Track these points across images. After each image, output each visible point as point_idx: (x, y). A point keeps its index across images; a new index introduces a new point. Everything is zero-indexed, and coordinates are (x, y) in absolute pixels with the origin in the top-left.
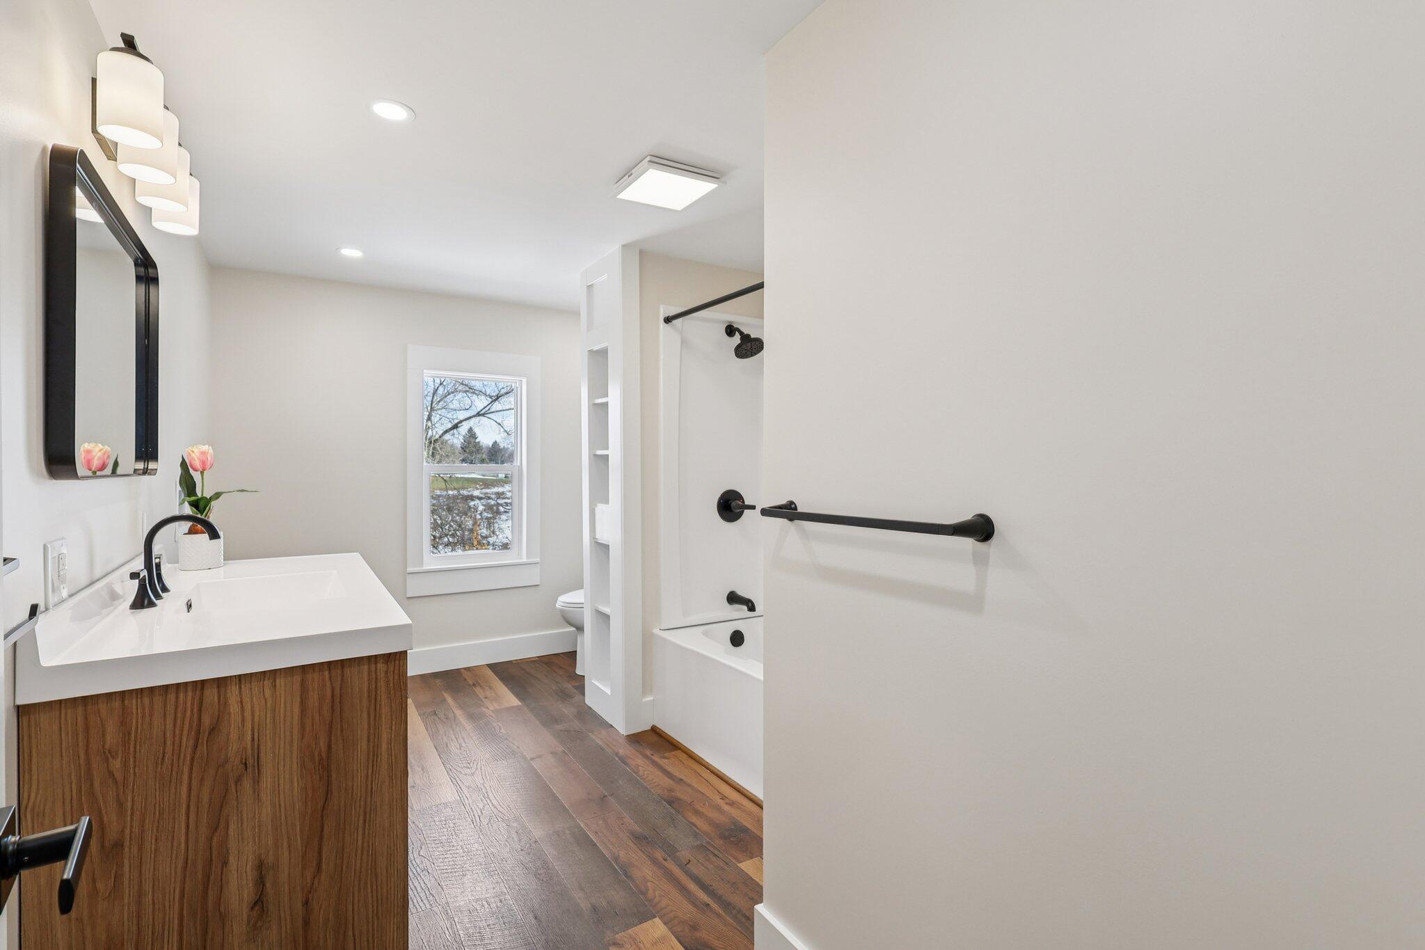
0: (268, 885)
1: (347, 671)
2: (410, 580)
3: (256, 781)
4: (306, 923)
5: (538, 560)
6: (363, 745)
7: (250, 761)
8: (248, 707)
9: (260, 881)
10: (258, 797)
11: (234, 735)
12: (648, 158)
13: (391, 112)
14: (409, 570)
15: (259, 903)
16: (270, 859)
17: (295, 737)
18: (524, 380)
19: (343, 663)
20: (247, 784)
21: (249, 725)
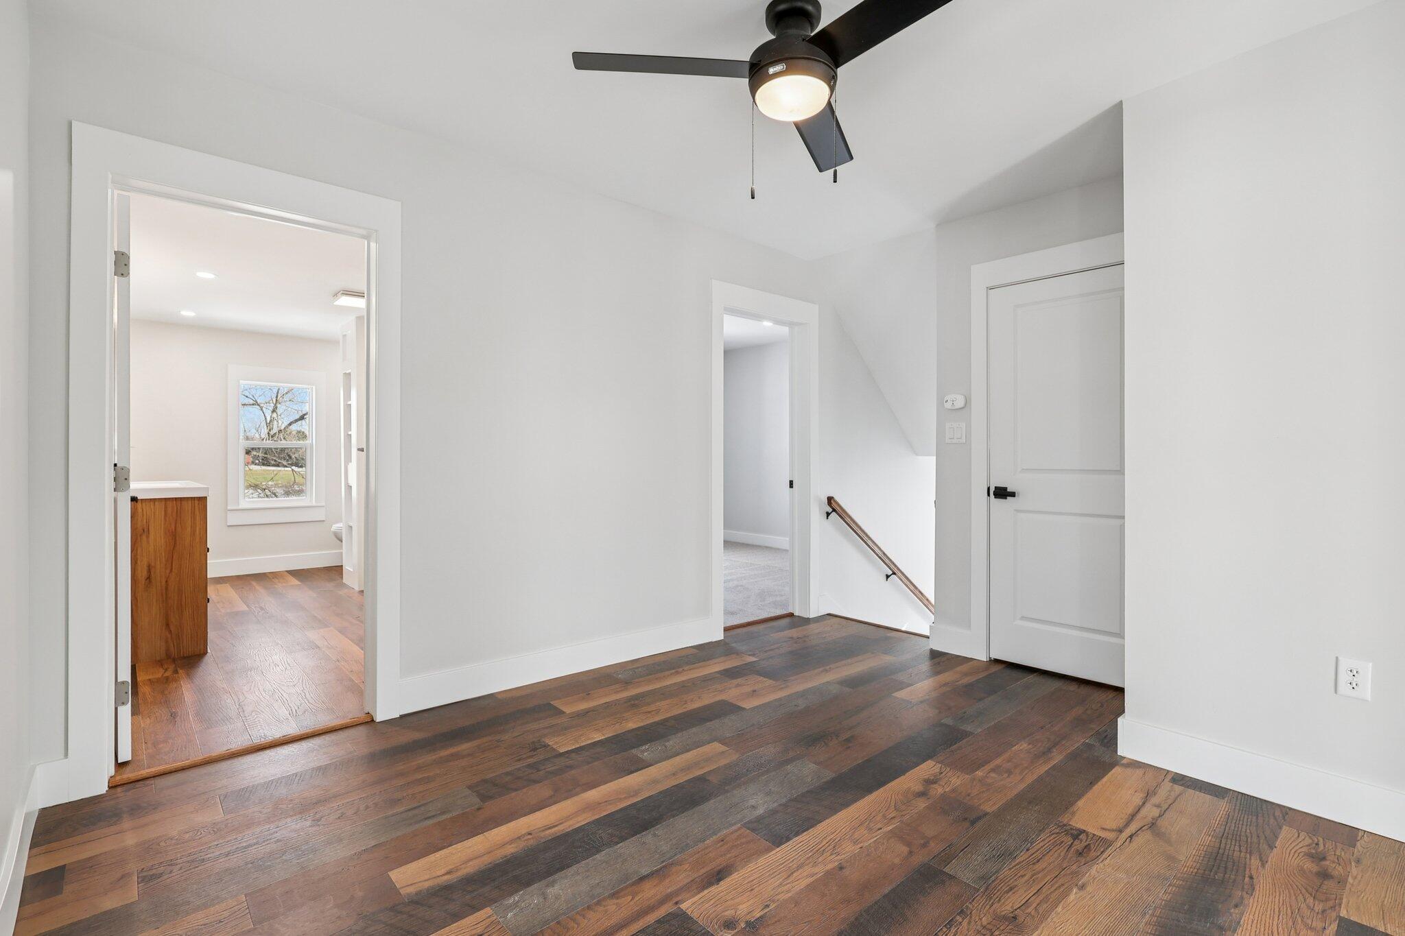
0: (152, 573)
1: (183, 502)
2: (230, 515)
3: (148, 537)
4: (167, 589)
5: (324, 504)
6: (189, 529)
7: (145, 530)
8: (145, 510)
9: (149, 571)
10: (148, 542)
11: (140, 519)
12: (341, 292)
13: (207, 275)
14: (229, 508)
15: (149, 578)
16: (153, 564)
17: (162, 523)
18: (314, 387)
19: (181, 499)
20: (144, 537)
21: (145, 517)
